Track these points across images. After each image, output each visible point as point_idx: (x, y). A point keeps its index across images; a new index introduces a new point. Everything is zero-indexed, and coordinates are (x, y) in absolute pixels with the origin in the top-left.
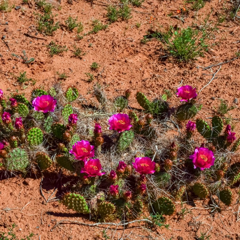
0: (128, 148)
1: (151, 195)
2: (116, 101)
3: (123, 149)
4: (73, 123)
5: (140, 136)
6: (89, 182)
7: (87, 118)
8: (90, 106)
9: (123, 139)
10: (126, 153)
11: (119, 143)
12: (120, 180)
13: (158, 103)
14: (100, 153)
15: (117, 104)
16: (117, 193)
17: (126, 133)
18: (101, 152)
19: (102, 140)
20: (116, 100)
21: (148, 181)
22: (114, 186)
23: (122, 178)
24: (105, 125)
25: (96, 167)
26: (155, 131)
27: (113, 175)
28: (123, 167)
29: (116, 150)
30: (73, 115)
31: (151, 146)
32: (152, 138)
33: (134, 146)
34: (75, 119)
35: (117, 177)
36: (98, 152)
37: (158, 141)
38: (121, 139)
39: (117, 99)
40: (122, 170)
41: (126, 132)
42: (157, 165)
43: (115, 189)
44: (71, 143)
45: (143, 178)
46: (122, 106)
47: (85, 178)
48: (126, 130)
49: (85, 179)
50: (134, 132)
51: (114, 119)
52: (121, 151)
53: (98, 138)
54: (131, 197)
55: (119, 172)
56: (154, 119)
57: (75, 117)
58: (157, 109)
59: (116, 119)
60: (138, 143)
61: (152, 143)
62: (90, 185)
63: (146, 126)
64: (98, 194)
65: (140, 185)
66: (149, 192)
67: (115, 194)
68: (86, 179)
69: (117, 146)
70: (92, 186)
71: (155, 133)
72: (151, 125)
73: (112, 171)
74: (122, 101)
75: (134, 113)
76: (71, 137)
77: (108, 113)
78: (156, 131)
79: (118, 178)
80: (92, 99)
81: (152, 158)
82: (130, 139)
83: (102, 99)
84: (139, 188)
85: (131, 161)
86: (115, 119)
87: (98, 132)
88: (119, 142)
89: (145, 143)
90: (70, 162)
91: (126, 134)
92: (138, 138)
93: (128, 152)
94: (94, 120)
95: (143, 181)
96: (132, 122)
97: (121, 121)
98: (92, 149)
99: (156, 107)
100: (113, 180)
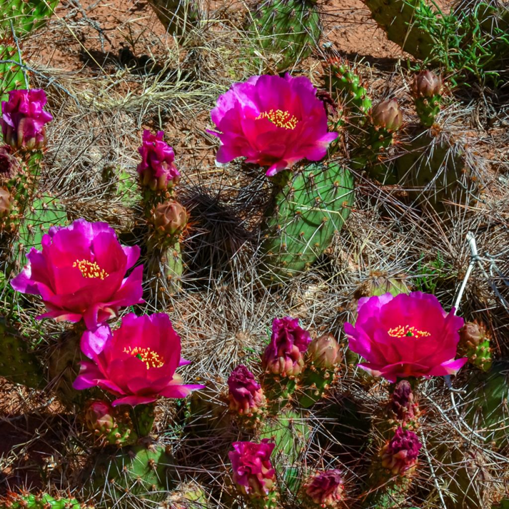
0: (327, 258)
1: (452, 488)
2: (255, 21)
3: (299, 264)
4: (27, 139)
5: (386, 192)
6: (122, 432)
7: (109, 114)
8: (126, 57)
9: (294, 212)
10: (315, 282)
11: (275, 232)
12: (284, 420)
13: (480, 17)
14: (179, 288)
15: (260, 38)
16: (269, 483)
17: (309, 179)
18: (184, 286)
19: (179, 216)
20: (258, 15)
21: (431, 416)
22: (254, 449)
23: (294, 405)
24: (202, 144)
25: (155, 355)
26: (460, 161)
27: (243, 390)
28: (295, 348)
29: (260, 268)
30: (26, 97)
31: (445, 240)
32: (448, 196)
33: (355, 242)
34: (33, 116)
35: (265, 404)
36: (168, 281)
37: (480, 209)
38: (284, 212)
39: (261, 8)
40: (290, 362)
41: (310, 170)
42: (475, 330)
43: (258, 460)
44: (23, 242)
45: (404, 400)
46: (291, 44)
47: (102, 415)
48: (306, 162)
49: (102, 421)
50: (348, 170)
51: (237, 104)
52: (290, 271)
53: (160, 206)
54: (341, 498)
55: (273, 375)
56: (466, 104)
57: (37, 105)
58: (479, 52)
59: (251, 105)
60: (374, 229)
61: (449, 224)
62: (129, 451)
63: (415, 135)
64: (175, 497)
65: (389, 435)
66: (439, 473)
67: (260, 485)
68: (106, 420)
69: (268, 245)
70: (140, 457)
71: (461, 173)
72: (438, 131)
73: (240, 373)
74: (287, 17)
75: (346, 75)
76: (22, 212)
77: (214, 85)
78: (469, 161)
79: (274, 410)
80: (131, 20)
81: (449, 299)
82: (332, 205)
83: (181, 13)
84: (384, 452)
85: (342, 317)
86: (243, 105)
87: (159, 179)
88: (273, 224)
89: (414, 224)
90: (24, 342)
91: (309, 184)
92: (373, 202)
93: (325, 278)
94: (145, 123)
95: (402, 416)
96: (338, 117)
97: (280, 113)
98: (129, 264)
99: (468, 40)
100: (246, 417)
